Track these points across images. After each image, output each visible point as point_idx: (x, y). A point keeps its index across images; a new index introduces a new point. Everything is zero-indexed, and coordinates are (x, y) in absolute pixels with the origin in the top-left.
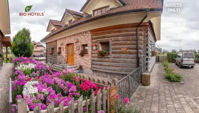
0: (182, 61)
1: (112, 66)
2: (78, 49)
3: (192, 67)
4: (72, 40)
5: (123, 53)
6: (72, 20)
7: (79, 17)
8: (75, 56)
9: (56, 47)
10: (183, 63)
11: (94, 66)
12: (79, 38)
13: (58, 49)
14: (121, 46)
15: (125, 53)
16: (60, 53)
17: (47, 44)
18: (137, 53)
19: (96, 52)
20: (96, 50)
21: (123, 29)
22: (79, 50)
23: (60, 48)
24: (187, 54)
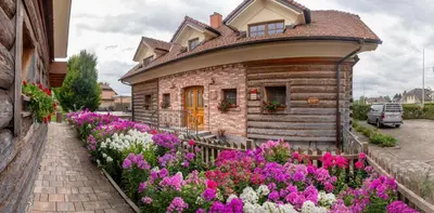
0: (383, 117)
1: (291, 129)
2: (213, 97)
3: (397, 126)
4: (199, 80)
5: (311, 107)
6: (197, 39)
7: (215, 35)
8: (206, 111)
9: (157, 93)
10: (385, 120)
11: (252, 130)
12: (216, 75)
13: (161, 97)
14: (307, 95)
15: (316, 107)
16: (166, 105)
17: (133, 86)
18: (337, 106)
19: (258, 103)
20: (258, 99)
21: (312, 66)
22: (216, 98)
23: (167, 95)
24: (391, 105)
